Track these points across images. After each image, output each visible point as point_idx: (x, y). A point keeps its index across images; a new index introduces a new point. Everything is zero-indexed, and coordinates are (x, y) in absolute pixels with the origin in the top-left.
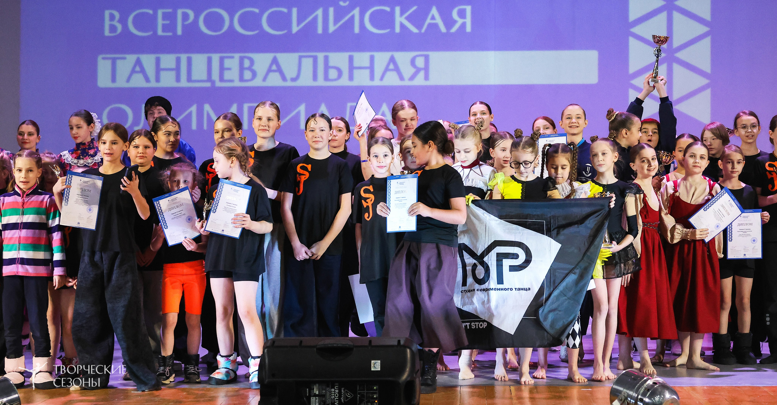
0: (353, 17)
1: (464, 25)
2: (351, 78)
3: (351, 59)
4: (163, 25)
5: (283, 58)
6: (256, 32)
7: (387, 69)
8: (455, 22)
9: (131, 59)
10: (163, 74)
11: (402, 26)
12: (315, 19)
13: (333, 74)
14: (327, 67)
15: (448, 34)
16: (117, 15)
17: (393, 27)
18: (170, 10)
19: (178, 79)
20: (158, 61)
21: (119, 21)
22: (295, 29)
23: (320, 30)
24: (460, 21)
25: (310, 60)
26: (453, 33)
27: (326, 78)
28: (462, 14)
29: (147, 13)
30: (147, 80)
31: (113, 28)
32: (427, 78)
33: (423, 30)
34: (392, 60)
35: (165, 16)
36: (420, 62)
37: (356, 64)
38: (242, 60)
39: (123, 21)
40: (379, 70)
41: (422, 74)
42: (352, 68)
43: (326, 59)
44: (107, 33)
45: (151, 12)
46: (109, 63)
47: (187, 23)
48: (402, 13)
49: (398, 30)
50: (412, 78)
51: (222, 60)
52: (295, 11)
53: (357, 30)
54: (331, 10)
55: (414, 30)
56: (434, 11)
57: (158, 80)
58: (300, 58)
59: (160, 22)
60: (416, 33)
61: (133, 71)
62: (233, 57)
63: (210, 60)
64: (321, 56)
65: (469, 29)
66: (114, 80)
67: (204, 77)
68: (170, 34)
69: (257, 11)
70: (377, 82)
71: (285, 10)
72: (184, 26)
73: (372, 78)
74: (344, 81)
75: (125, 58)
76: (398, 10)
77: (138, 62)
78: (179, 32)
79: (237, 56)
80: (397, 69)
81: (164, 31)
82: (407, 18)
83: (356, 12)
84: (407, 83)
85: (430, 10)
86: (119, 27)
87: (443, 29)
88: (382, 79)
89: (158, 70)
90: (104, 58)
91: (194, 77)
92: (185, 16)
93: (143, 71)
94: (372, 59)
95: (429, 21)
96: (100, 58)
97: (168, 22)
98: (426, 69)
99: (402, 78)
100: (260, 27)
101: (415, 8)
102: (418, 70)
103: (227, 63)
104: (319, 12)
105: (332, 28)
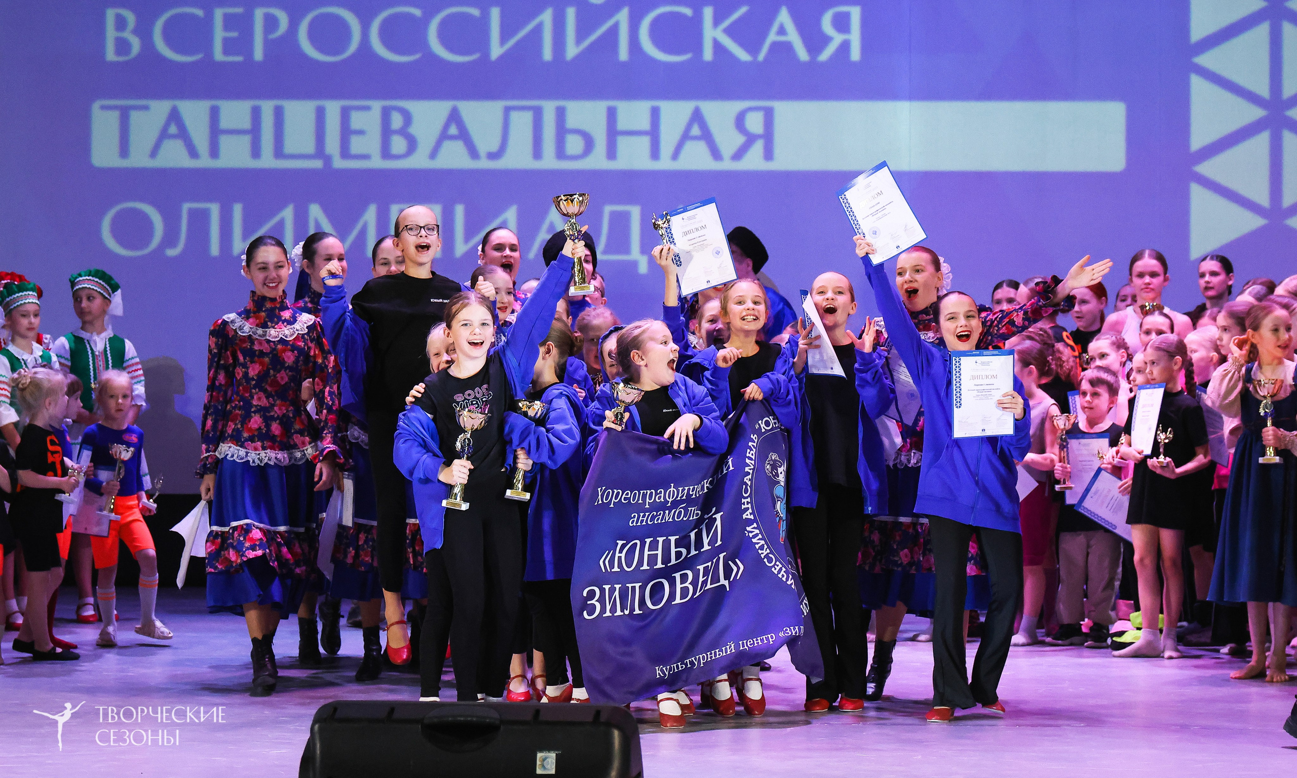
0: (616, 26)
1: (845, 47)
2: (611, 153)
3: (612, 114)
4: (226, 41)
5: (469, 109)
6: (417, 56)
7: (686, 137)
8: (827, 40)
9: (160, 108)
10: (225, 142)
11: (718, 47)
12: (538, 31)
13: (574, 144)
14: (562, 131)
15: (812, 64)
16: (130, 18)
17: (697, 47)
18: (239, 10)
19: (256, 152)
20: (214, 114)
21: (135, 32)
22: (496, 51)
23: (547, 54)
24: (838, 39)
25: (528, 116)
26: (823, 64)
27: (561, 153)
28: (842, 23)
29: (193, 17)
30: (193, 152)
31: (122, 46)
32: (768, 154)
33: (761, 57)
34: (697, 117)
35: (229, 22)
36: (755, 123)
37: (621, 125)
38: (386, 114)
39: (143, 32)
40: (669, 136)
41: (758, 147)
42: (613, 133)
43: (561, 114)
44: (111, 55)
45: (199, 13)
46: (113, 117)
47: (273, 36)
48: (717, 22)
49: (708, 54)
50: (738, 155)
51: (345, 114)
52: (495, 13)
53: (623, 54)
54: (571, 13)
55: (743, 55)
56: (784, 17)
57: (214, 152)
58: (507, 110)
59: (219, 34)
60: (746, 62)
61: (164, 135)
62: (368, 108)
63: (320, 114)
64: (549, 108)
65: (855, 54)
66: (124, 151)
67: (310, 148)
68: (239, 59)
69: (417, 12)
70: (665, 164)
71: (475, 12)
72: (267, 43)
73: (655, 153)
74: (598, 161)
75: (146, 108)
76: (708, 13)
77: (175, 116)
78: (258, 54)
79: (377, 106)
80: (707, 136)
81: (226, 52)
82: (728, 31)
83: (623, 17)
84: (727, 165)
85: (775, 12)
86: (136, 44)
87: (803, 54)
88: (675, 156)
89: (215, 131)
90: (103, 108)
91: (289, 148)
92: (271, 23)
93: (183, 134)
94: (655, 113)
95: (772, 37)
96: (96, 106)
97: (234, 34)
98: (768, 136)
99: (716, 154)
100: (423, 44)
101: (743, 10)
102: (751, 138)
103: (357, 120)
104: (547, 17)
105: (572, 50)
